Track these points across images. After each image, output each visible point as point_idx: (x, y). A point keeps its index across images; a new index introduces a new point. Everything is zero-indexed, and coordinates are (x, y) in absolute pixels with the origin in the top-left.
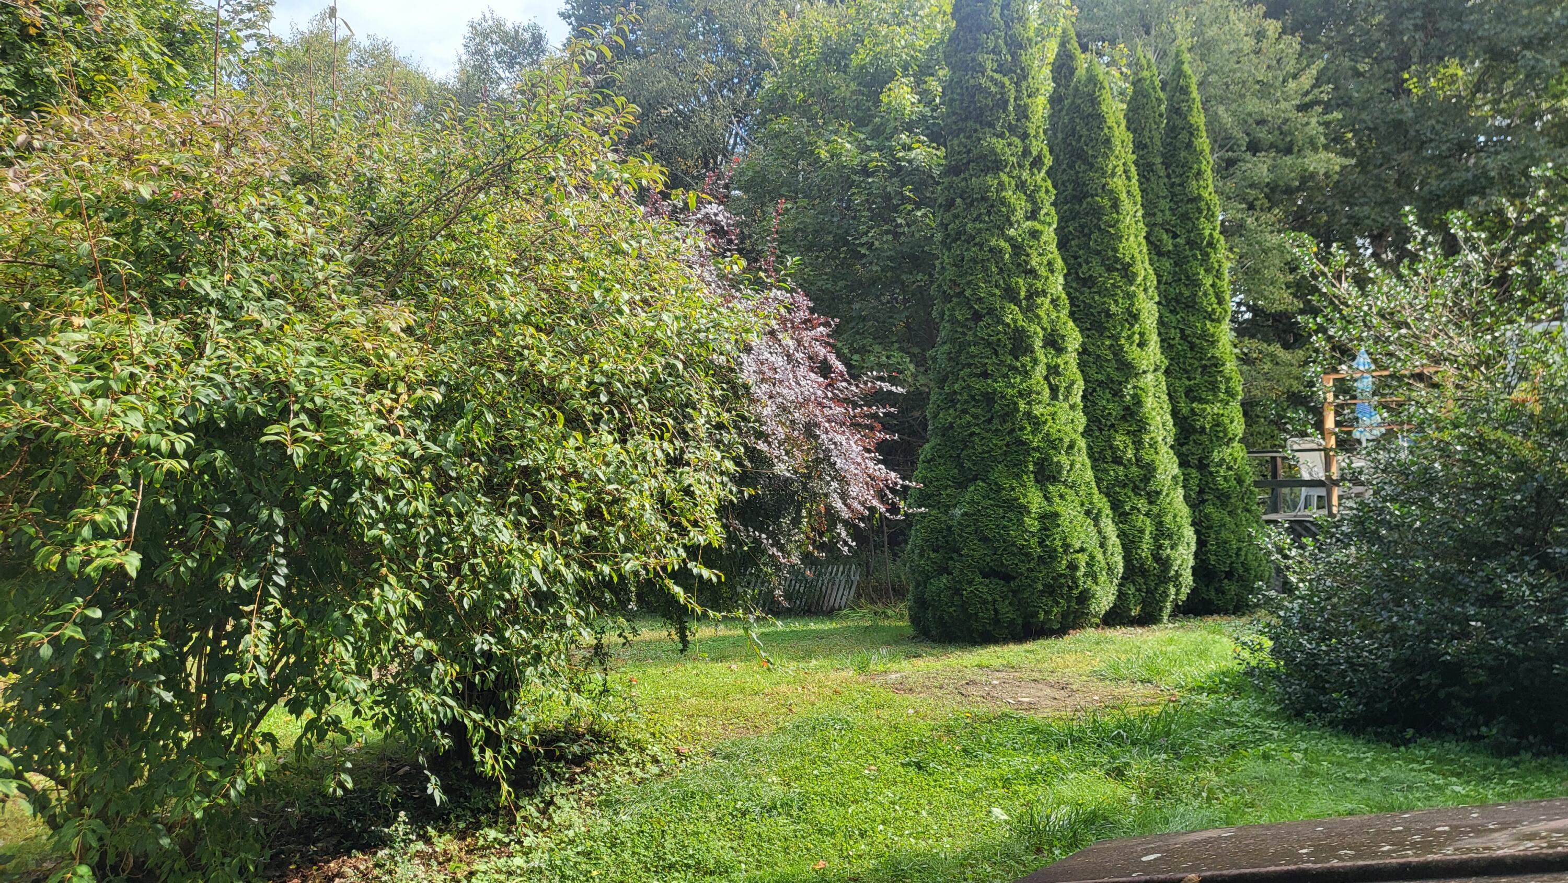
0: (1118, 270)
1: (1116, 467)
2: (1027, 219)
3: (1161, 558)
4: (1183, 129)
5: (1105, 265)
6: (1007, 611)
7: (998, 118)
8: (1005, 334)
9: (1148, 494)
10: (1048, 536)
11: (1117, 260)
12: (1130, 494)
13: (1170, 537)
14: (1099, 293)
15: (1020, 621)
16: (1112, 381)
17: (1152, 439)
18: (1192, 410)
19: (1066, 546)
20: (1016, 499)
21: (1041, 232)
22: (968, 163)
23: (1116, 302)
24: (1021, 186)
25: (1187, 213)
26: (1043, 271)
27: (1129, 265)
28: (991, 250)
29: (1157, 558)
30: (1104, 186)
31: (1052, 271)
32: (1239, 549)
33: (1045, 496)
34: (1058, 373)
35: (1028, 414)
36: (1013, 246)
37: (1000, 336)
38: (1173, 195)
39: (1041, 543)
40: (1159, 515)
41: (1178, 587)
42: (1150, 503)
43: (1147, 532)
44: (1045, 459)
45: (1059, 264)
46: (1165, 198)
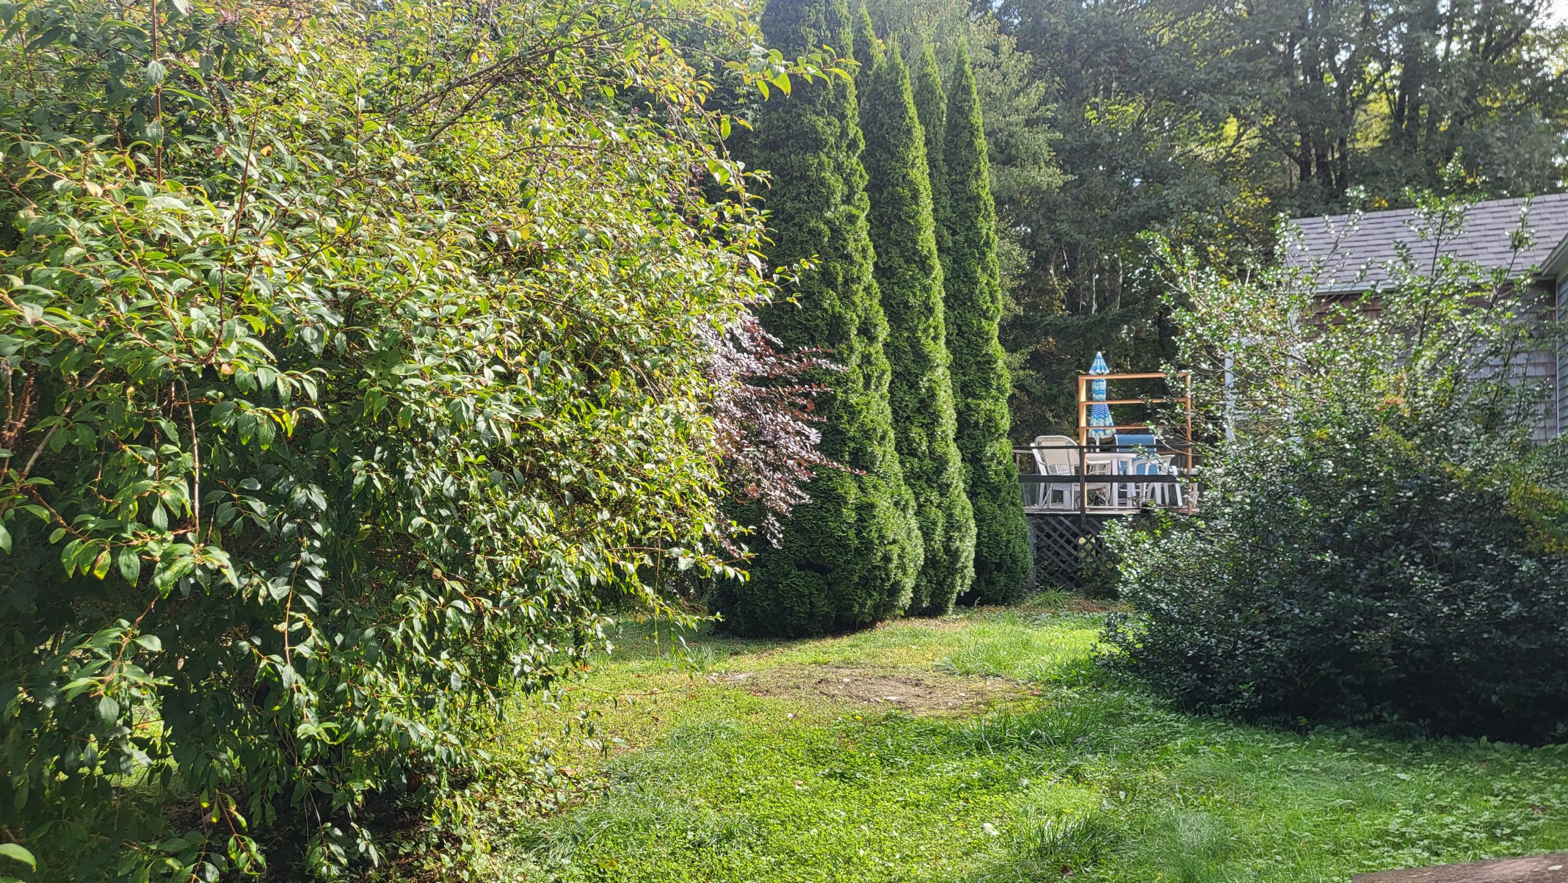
0: (915, 262)
1: (911, 459)
2: (843, 202)
3: (950, 550)
4: (964, 128)
5: (904, 256)
6: (823, 605)
7: (819, 95)
8: (823, 319)
9: (939, 486)
10: (865, 528)
11: (916, 252)
12: (924, 486)
13: (959, 529)
14: (898, 284)
15: (834, 615)
16: (910, 373)
17: (943, 432)
18: (967, 405)
19: (882, 537)
20: (834, 489)
21: (858, 217)
22: (787, 139)
23: (914, 294)
24: (839, 168)
25: (966, 211)
26: (857, 257)
27: (927, 258)
28: (810, 232)
29: (947, 550)
30: (904, 177)
31: (865, 258)
32: (1009, 541)
33: (859, 487)
34: (869, 363)
35: (845, 403)
36: (831, 229)
37: (818, 321)
38: (954, 192)
39: (858, 534)
40: (949, 508)
41: (963, 578)
42: (942, 495)
43: (940, 524)
44: (860, 450)
45: (871, 252)
46: (946, 194)
